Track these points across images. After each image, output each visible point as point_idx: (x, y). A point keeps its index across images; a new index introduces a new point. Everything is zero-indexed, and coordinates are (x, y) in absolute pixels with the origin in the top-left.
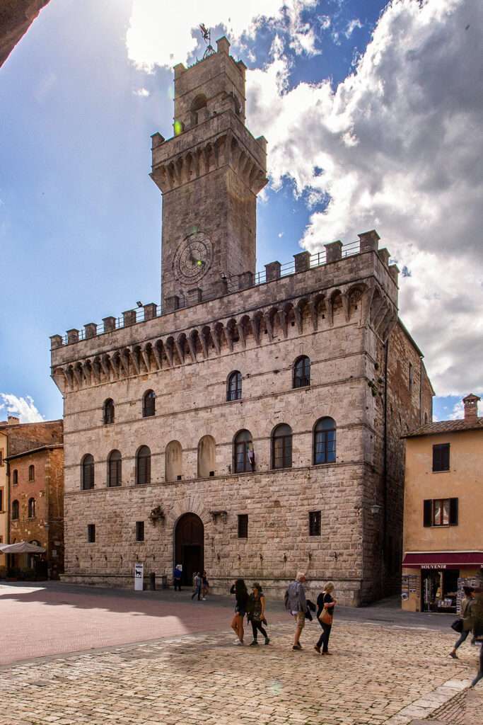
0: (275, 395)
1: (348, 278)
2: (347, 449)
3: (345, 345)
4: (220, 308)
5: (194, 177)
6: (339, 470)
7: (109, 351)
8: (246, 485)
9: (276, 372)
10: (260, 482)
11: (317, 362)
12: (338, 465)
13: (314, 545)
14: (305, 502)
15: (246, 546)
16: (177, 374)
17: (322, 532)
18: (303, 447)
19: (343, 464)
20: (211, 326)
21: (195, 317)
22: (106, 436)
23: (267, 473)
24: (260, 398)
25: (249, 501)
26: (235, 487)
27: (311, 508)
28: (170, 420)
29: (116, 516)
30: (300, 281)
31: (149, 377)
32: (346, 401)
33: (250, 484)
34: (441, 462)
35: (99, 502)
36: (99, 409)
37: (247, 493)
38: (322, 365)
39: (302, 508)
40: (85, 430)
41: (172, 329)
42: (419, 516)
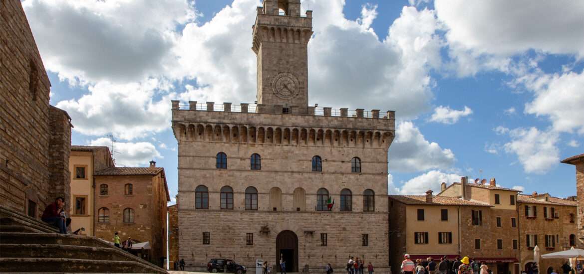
0: (342, 174)
1: (384, 128)
2: (381, 206)
3: (379, 157)
4: (313, 121)
5: (284, 40)
6: (376, 215)
7: (229, 124)
8: (325, 218)
9: (343, 162)
10: (334, 217)
11: (366, 162)
12: (377, 213)
13: (365, 251)
14: (360, 229)
15: (327, 250)
16: (277, 148)
17: (369, 244)
18: (358, 202)
19: (379, 213)
20: (308, 129)
21: (295, 121)
22: (219, 176)
23: (339, 213)
24: (333, 173)
25: (328, 226)
26: (319, 218)
27: (363, 232)
28: (273, 175)
29: (230, 229)
30: (360, 122)
31: (256, 146)
32: (379, 184)
33: (328, 218)
34: (421, 216)
35: (213, 218)
36: (213, 157)
37: (326, 222)
38: (367, 164)
39: (359, 232)
40: (200, 169)
41: (280, 123)
42: (412, 239)
